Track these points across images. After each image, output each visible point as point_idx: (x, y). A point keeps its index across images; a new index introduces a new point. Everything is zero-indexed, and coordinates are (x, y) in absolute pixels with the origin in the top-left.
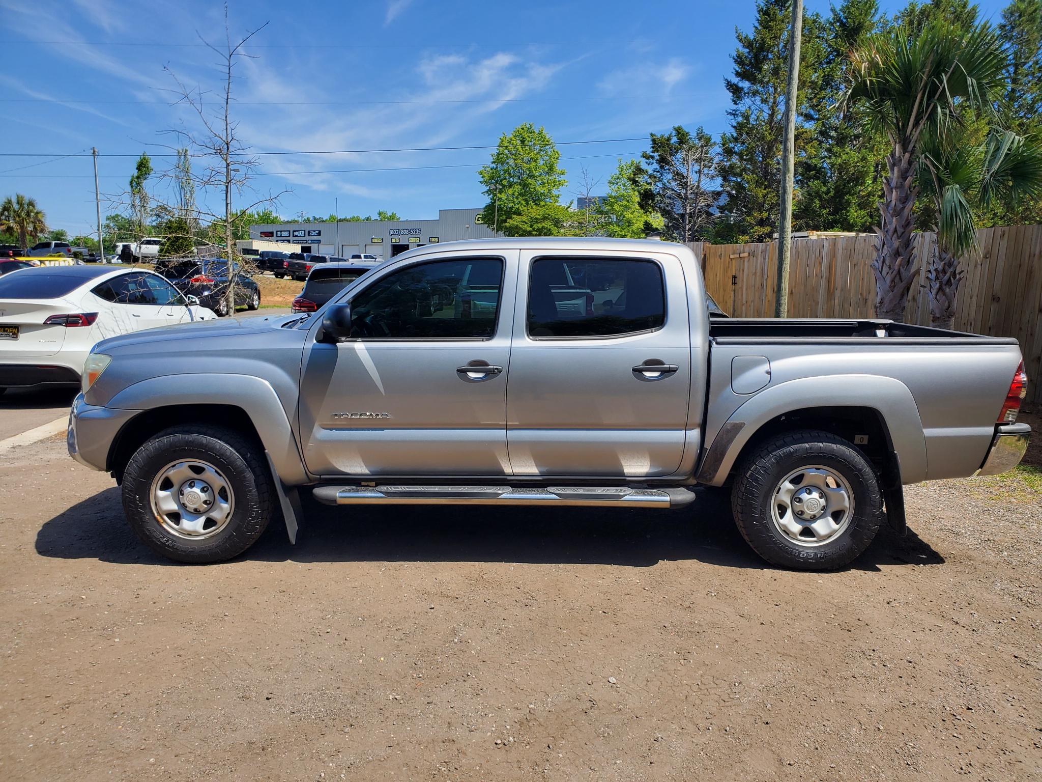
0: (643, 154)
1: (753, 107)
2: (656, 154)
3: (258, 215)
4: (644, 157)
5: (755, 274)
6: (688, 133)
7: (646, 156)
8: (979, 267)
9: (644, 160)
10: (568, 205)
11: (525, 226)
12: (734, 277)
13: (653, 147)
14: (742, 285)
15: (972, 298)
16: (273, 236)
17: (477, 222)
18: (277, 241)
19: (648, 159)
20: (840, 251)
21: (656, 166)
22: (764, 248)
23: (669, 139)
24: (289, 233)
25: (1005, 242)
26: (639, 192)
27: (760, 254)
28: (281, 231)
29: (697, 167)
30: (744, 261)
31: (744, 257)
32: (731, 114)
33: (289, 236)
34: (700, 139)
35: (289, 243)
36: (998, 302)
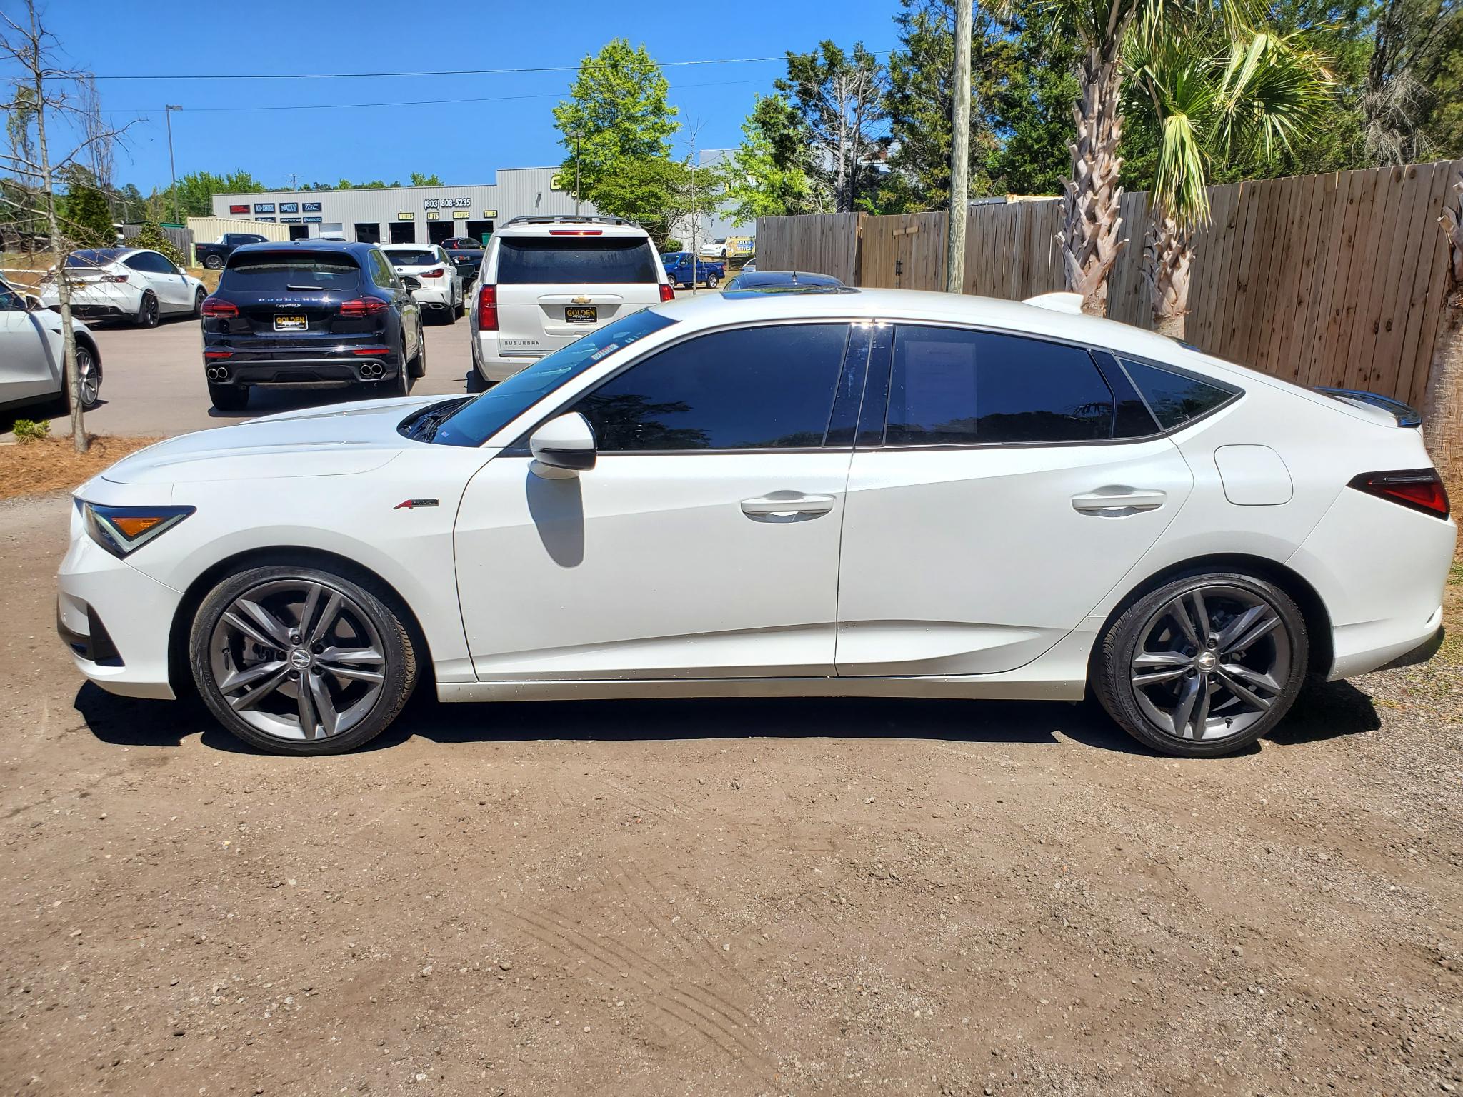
0: (776, 82)
1: (931, 10)
2: (796, 83)
3: (229, 179)
4: (777, 87)
5: (926, 257)
6: (840, 51)
7: (781, 87)
8: (1221, 241)
9: (777, 92)
10: (684, 161)
11: (622, 192)
12: (899, 263)
13: (790, 72)
14: (910, 276)
15: (1211, 287)
16: (248, 212)
17: (553, 187)
18: (256, 219)
19: (783, 89)
20: (1039, 221)
21: (796, 100)
22: (937, 219)
23: (813, 60)
24: (274, 208)
25: (1256, 202)
26: (773, 139)
27: (933, 227)
28: (261, 205)
29: (855, 104)
30: (911, 239)
31: (912, 234)
32: (900, 21)
33: (274, 212)
34: (858, 60)
35: (275, 222)
36: (1244, 291)
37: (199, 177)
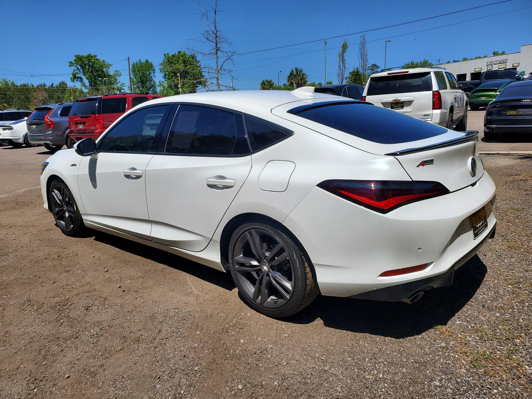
37: (410, 63)
